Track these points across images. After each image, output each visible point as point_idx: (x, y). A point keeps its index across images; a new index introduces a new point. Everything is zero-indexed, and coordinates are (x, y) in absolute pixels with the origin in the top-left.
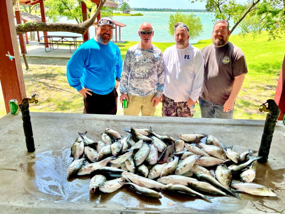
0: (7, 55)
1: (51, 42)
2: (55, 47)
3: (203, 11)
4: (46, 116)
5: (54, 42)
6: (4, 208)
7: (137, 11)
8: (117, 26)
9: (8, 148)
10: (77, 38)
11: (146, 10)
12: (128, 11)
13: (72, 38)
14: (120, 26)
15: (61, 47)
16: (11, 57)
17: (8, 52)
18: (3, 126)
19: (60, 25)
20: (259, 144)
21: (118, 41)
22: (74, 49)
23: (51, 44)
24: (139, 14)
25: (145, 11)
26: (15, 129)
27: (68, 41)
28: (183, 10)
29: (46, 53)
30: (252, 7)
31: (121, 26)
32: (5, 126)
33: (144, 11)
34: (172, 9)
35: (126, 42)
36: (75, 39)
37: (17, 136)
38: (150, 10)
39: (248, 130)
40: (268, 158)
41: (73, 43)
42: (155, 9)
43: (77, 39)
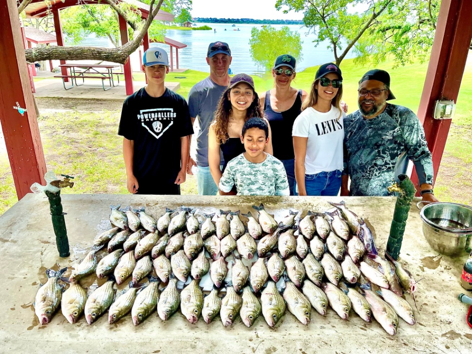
0: (14, 107)
1: (73, 75)
2: (79, 81)
3: (301, 23)
4: (81, 200)
5: (77, 75)
6: (37, 344)
7: (201, 22)
8: (173, 47)
9: (30, 252)
10: (113, 67)
11: (216, 21)
12: (189, 23)
13: (106, 69)
14: (177, 48)
15: (89, 82)
16: (21, 111)
17: (17, 103)
18: (18, 218)
19: (87, 50)
20: (387, 232)
21: (175, 70)
22: (109, 84)
23: (73, 77)
24: (206, 27)
25: (214, 22)
26: (35, 222)
27: (99, 73)
28: (271, 21)
29: (65, 91)
30: (371, 20)
31: (179, 48)
32: (21, 218)
33: (212, 22)
34: (255, 19)
35: (187, 71)
36: (110, 69)
37: (41, 232)
38: (222, 21)
39: (372, 213)
40: (399, 253)
41: (107, 75)
42: (229, 19)
43: (112, 69)
